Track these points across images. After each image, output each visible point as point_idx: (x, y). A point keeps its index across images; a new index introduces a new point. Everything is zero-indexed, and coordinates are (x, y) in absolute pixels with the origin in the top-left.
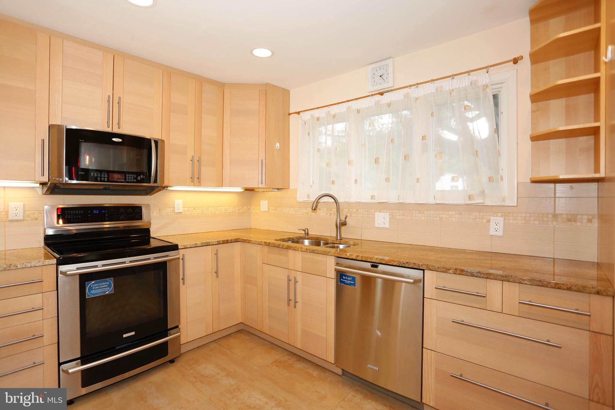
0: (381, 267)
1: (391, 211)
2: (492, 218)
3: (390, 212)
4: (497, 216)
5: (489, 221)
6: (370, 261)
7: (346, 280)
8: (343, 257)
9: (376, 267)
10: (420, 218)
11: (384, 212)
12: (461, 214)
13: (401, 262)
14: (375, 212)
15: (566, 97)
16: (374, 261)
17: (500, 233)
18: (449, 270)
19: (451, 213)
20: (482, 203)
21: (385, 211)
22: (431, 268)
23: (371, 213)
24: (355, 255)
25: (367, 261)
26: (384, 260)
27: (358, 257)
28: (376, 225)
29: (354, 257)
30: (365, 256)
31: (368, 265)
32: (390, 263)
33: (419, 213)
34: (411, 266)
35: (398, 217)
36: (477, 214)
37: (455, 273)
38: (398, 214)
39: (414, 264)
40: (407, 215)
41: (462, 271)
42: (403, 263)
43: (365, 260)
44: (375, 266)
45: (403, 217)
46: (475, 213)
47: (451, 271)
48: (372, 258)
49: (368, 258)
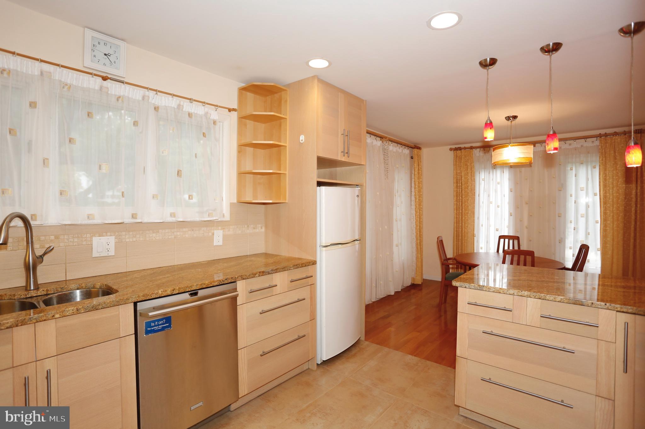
0: (201, 293)
1: (117, 233)
2: (215, 231)
3: (116, 235)
4: (218, 229)
5: (213, 234)
6: (190, 290)
7: (156, 326)
8: (153, 297)
9: (196, 294)
10: (154, 238)
11: (107, 236)
12: (193, 230)
13: (221, 280)
14: (91, 237)
15: (253, 148)
16: (194, 289)
17: (221, 243)
18: (256, 274)
19: (184, 230)
20: (217, 219)
21: (109, 234)
22: (244, 277)
23: (86, 238)
24: (170, 290)
25: (186, 291)
26: (204, 284)
27: (174, 291)
28: (95, 254)
29: (169, 292)
30: (183, 287)
31: (186, 296)
32: (211, 285)
33: (153, 233)
34: (229, 281)
35: (128, 240)
36: (205, 229)
37: (259, 276)
38: (127, 236)
39: (232, 278)
40: (138, 237)
41: (263, 272)
42: (223, 281)
43: (183, 291)
44: (194, 293)
45: (134, 239)
46: (203, 228)
47: (257, 275)
48: (191, 286)
49: (186, 288)
